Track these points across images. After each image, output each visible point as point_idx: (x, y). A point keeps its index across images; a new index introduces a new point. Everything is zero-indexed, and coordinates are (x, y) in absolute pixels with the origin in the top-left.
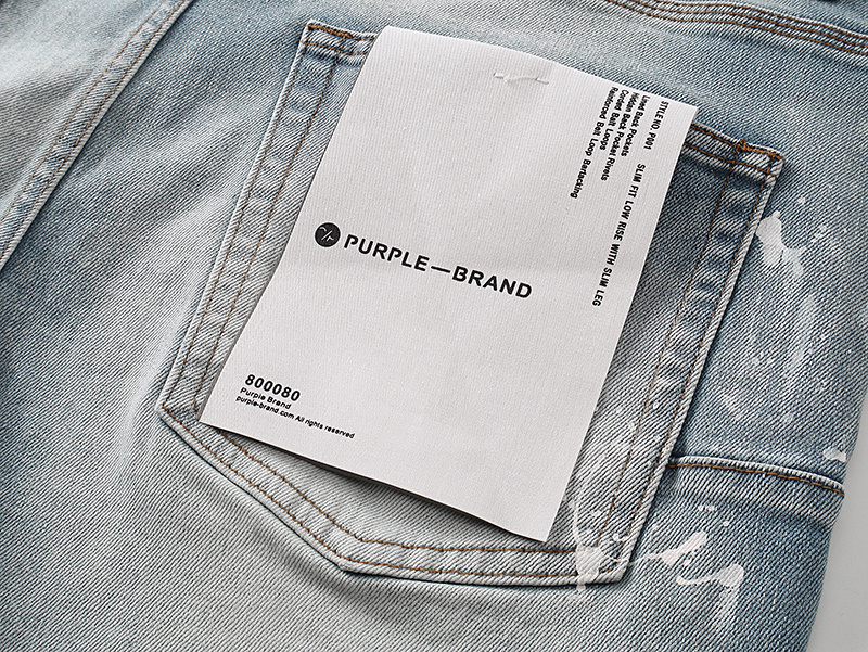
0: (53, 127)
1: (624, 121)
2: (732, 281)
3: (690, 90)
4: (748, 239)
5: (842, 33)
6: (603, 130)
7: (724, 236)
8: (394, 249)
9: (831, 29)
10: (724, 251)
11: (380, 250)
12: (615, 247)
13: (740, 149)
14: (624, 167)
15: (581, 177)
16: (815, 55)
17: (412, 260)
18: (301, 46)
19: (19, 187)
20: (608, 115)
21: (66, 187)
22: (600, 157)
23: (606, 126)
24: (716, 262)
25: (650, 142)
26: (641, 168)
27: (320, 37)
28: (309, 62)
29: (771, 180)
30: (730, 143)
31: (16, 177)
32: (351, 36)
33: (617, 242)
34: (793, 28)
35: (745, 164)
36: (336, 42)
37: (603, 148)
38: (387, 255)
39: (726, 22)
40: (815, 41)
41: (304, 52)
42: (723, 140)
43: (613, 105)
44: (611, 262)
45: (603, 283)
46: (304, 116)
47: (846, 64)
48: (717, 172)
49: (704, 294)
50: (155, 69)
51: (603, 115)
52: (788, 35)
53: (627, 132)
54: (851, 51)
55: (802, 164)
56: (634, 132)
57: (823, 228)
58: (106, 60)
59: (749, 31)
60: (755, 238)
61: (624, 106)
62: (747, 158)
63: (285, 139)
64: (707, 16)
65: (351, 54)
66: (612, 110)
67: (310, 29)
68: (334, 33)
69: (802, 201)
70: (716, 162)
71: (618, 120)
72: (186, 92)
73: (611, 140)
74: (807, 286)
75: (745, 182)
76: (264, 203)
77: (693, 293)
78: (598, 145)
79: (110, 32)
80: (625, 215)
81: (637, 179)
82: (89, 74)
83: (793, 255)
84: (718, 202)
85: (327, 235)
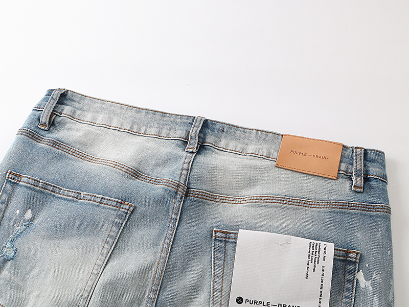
0: (150, 281)
1: (316, 253)
2: (354, 294)
3: (329, 234)
4: (355, 281)
5: (367, 205)
6: (310, 257)
7: (348, 281)
8: (259, 302)
9: (364, 205)
10: (350, 286)
11: (256, 302)
12: (321, 292)
13: (347, 253)
14: (319, 268)
15: (307, 272)
16: (361, 214)
17: (265, 304)
18: (214, 238)
19: (145, 302)
20: (311, 252)
21: (160, 299)
22: (311, 265)
23: (311, 256)
24: (348, 289)
25: (324, 259)
26: (323, 267)
27: (219, 234)
28: (217, 243)
29: (358, 261)
30: (344, 251)
31: (144, 298)
32: (228, 233)
33: (321, 290)
34: (353, 206)
35: (350, 257)
36: (224, 235)
37: (312, 262)
38: (258, 303)
39: (334, 208)
40: (360, 210)
41: (215, 239)
42: (342, 251)
43: (311, 248)
44: (321, 296)
45: (320, 303)
46: (221, 262)
47: (370, 216)
48: (343, 261)
49: (347, 300)
50: (173, 254)
51: (309, 253)
52: (352, 209)
53: (317, 256)
54: (370, 211)
55: (365, 253)
56: (319, 256)
57: (374, 273)
58: (159, 255)
59: (341, 210)
60: (357, 279)
61: (315, 248)
62: (351, 255)
63: (219, 271)
64: (328, 206)
65: (229, 238)
66: (311, 250)
67: (215, 232)
68: (223, 232)
69: (367, 265)
70: (342, 258)
71: (314, 253)
72: (184, 260)
73: (313, 260)
74: (374, 293)
75: (351, 263)
76: (219, 293)
77: (344, 300)
78: (310, 262)
79: (156, 244)
80: (322, 282)
81: (323, 271)
82: (155, 261)
83: (368, 283)
84: (345, 270)
85: (239, 300)
